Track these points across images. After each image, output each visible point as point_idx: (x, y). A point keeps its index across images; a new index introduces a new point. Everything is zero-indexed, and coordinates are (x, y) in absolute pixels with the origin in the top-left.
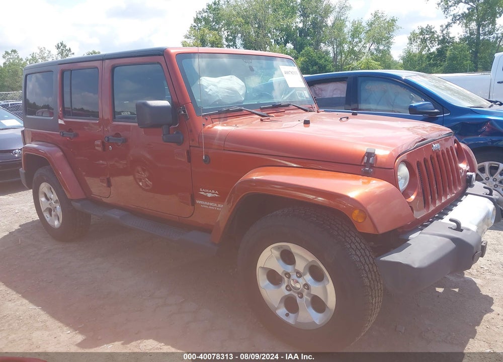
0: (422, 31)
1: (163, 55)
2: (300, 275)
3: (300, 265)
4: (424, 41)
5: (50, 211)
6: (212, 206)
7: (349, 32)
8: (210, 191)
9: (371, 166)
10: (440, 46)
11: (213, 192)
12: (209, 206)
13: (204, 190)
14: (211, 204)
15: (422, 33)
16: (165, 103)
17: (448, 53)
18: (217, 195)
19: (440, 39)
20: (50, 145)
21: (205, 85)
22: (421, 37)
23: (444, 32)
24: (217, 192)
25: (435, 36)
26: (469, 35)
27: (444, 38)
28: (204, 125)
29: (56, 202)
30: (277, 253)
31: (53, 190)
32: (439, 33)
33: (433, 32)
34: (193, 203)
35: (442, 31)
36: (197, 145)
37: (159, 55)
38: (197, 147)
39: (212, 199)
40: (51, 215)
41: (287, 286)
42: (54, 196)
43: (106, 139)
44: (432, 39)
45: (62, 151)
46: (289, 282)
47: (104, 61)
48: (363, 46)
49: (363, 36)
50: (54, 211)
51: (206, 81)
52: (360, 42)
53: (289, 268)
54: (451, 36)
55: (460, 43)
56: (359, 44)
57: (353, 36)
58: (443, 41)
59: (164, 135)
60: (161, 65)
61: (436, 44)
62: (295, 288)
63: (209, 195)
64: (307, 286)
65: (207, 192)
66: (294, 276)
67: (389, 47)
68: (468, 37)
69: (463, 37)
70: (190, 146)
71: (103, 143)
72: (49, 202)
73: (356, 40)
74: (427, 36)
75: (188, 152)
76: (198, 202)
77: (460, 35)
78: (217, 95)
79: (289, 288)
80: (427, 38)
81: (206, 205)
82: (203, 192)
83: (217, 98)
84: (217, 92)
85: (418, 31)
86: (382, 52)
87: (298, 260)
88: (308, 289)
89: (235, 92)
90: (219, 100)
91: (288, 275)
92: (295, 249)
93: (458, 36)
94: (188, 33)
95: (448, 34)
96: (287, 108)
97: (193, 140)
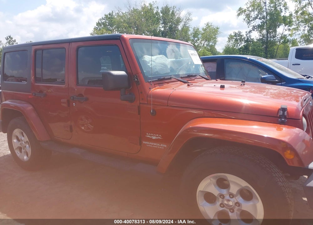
0: (235, 34)
1: (119, 39)
2: (232, 196)
3: (234, 189)
4: (236, 40)
5: (20, 149)
6: (155, 146)
7: (191, 34)
8: (155, 135)
9: (285, 118)
10: (246, 43)
11: (157, 135)
12: (153, 145)
13: (150, 134)
14: (155, 144)
15: (235, 35)
16: (123, 73)
17: (250, 48)
18: (160, 138)
19: (246, 39)
20: (23, 102)
21: (147, 61)
22: (235, 38)
23: (248, 35)
24: (160, 136)
25: (243, 37)
26: (262, 37)
27: (248, 39)
28: (150, 88)
29: (26, 142)
30: (214, 181)
31: (24, 134)
32: (245, 36)
33: (242, 35)
34: (141, 143)
35: (247, 35)
36: (146, 103)
37: (117, 39)
38: (145, 104)
39: (155, 141)
40: (21, 152)
41: (221, 204)
42: (25, 139)
43: (72, 98)
44: (241, 40)
45: (33, 106)
46: (223, 201)
47: (71, 44)
48: (200, 43)
49: (200, 36)
50: (24, 149)
51: (147, 58)
52: (198, 40)
53: (224, 192)
54: (252, 38)
55: (257, 42)
56: (198, 41)
57: (194, 37)
58: (247, 41)
59: (121, 95)
60: (118, 46)
61: (243, 42)
62: (228, 205)
63: (154, 138)
64: (238, 204)
65: (152, 136)
66: (227, 197)
67: (215, 44)
68: (261, 38)
69: (259, 38)
70: (140, 103)
71: (68, 101)
72: (20, 143)
73: (196, 39)
74: (238, 38)
75: (139, 108)
76: (144, 142)
77: (256, 37)
78: (155, 68)
79: (222, 205)
80: (238, 39)
81: (151, 145)
82: (149, 135)
83: (156, 70)
84: (155, 66)
85: (233, 34)
86: (211, 46)
87: (232, 186)
88: (239, 206)
89: (165, 66)
90: (157, 72)
91: (222, 196)
92: (231, 178)
93: (256, 38)
94: (93, 32)
95: (250, 36)
96: (195, 77)
97: (143, 99)
